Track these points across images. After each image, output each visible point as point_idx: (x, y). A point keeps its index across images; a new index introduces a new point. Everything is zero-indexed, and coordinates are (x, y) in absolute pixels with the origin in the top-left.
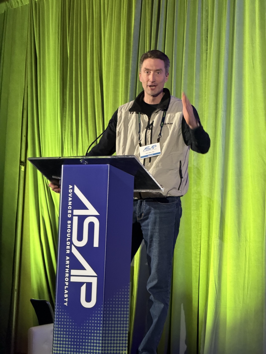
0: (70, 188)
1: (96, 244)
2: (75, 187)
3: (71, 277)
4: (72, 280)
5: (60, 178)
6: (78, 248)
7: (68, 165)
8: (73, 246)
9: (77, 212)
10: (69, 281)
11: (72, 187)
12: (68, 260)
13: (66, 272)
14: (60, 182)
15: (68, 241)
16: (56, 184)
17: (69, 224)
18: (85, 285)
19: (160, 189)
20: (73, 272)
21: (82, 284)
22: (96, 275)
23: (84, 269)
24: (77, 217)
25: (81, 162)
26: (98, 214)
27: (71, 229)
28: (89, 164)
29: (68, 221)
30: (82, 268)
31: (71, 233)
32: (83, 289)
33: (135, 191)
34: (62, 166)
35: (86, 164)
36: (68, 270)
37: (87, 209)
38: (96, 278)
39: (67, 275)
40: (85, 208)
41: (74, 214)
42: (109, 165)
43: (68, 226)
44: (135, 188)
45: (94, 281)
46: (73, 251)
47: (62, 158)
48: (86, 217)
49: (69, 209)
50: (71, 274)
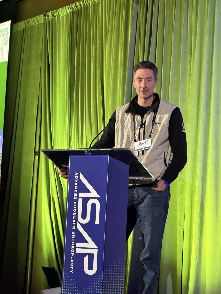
0: (76, 175)
1: (97, 222)
2: (81, 174)
3: (76, 249)
4: (77, 252)
5: (68, 167)
6: (82, 225)
7: (74, 156)
8: (78, 223)
9: (81, 195)
10: (75, 252)
11: (77, 174)
12: (73, 235)
13: (72, 244)
14: (68, 170)
15: (74, 219)
16: (65, 171)
17: (75, 205)
18: (88, 256)
19: (151, 176)
20: (78, 245)
21: (85, 255)
22: (97, 248)
23: (87, 242)
24: (82, 199)
25: (86, 153)
26: (99, 197)
27: (77, 209)
28: (92, 155)
29: (74, 202)
30: (86, 242)
31: (77, 212)
32: (86, 259)
33: (130, 178)
34: (70, 156)
35: (90, 155)
36: (74, 243)
37: (89, 192)
38: (97, 250)
39: (73, 247)
40: (88, 192)
41: (79, 197)
42: (109, 156)
43: (74, 207)
44: (130, 176)
45: (95, 253)
46: (78, 227)
47: (69, 150)
48: (89, 199)
49: (75, 192)
50: (77, 247)
